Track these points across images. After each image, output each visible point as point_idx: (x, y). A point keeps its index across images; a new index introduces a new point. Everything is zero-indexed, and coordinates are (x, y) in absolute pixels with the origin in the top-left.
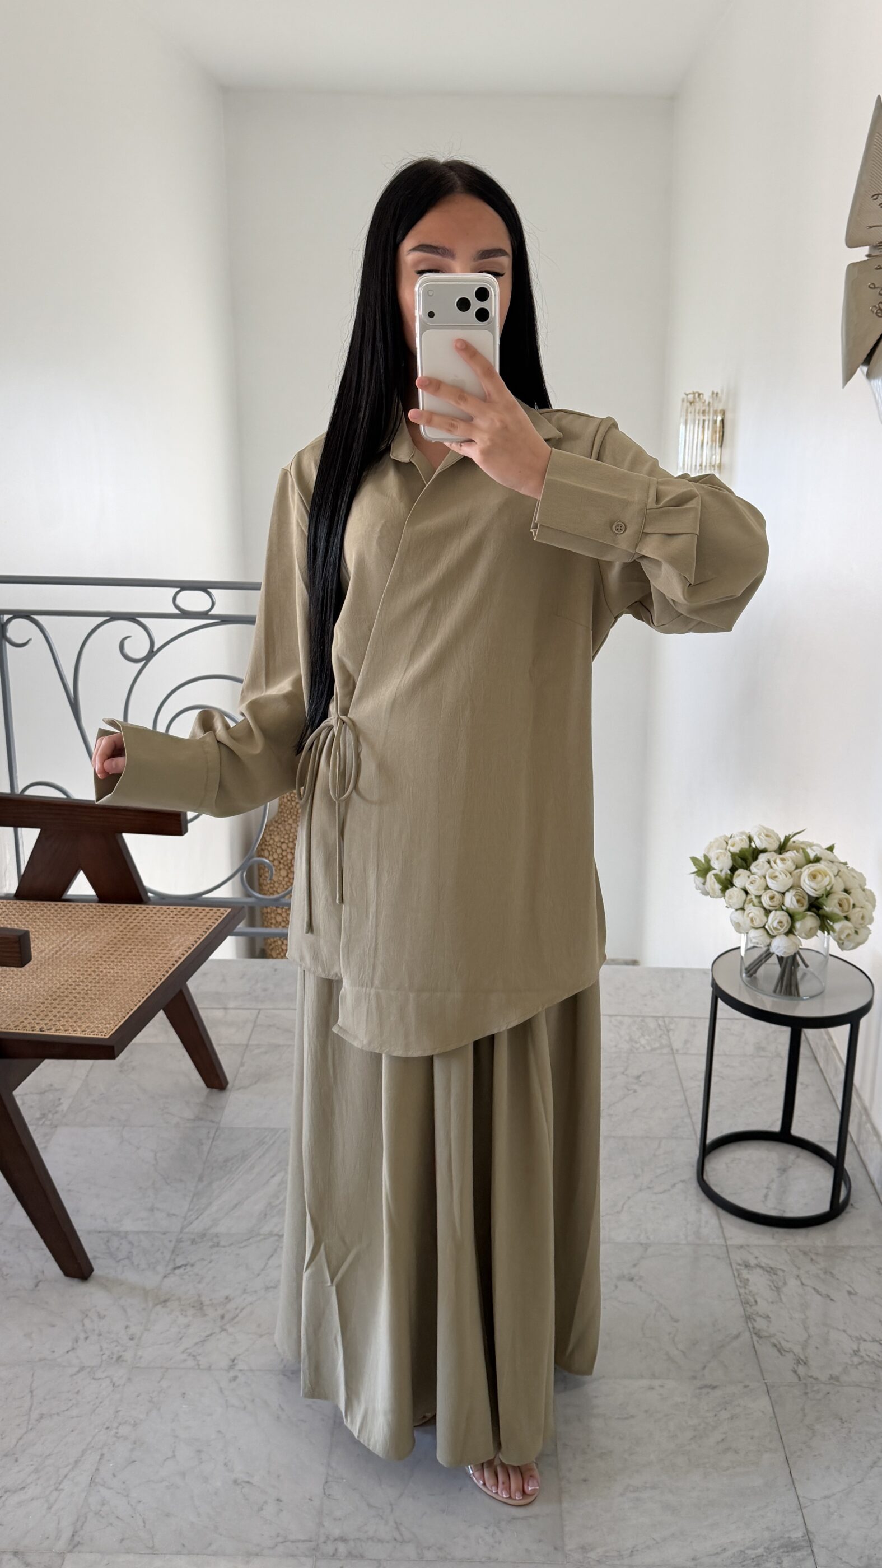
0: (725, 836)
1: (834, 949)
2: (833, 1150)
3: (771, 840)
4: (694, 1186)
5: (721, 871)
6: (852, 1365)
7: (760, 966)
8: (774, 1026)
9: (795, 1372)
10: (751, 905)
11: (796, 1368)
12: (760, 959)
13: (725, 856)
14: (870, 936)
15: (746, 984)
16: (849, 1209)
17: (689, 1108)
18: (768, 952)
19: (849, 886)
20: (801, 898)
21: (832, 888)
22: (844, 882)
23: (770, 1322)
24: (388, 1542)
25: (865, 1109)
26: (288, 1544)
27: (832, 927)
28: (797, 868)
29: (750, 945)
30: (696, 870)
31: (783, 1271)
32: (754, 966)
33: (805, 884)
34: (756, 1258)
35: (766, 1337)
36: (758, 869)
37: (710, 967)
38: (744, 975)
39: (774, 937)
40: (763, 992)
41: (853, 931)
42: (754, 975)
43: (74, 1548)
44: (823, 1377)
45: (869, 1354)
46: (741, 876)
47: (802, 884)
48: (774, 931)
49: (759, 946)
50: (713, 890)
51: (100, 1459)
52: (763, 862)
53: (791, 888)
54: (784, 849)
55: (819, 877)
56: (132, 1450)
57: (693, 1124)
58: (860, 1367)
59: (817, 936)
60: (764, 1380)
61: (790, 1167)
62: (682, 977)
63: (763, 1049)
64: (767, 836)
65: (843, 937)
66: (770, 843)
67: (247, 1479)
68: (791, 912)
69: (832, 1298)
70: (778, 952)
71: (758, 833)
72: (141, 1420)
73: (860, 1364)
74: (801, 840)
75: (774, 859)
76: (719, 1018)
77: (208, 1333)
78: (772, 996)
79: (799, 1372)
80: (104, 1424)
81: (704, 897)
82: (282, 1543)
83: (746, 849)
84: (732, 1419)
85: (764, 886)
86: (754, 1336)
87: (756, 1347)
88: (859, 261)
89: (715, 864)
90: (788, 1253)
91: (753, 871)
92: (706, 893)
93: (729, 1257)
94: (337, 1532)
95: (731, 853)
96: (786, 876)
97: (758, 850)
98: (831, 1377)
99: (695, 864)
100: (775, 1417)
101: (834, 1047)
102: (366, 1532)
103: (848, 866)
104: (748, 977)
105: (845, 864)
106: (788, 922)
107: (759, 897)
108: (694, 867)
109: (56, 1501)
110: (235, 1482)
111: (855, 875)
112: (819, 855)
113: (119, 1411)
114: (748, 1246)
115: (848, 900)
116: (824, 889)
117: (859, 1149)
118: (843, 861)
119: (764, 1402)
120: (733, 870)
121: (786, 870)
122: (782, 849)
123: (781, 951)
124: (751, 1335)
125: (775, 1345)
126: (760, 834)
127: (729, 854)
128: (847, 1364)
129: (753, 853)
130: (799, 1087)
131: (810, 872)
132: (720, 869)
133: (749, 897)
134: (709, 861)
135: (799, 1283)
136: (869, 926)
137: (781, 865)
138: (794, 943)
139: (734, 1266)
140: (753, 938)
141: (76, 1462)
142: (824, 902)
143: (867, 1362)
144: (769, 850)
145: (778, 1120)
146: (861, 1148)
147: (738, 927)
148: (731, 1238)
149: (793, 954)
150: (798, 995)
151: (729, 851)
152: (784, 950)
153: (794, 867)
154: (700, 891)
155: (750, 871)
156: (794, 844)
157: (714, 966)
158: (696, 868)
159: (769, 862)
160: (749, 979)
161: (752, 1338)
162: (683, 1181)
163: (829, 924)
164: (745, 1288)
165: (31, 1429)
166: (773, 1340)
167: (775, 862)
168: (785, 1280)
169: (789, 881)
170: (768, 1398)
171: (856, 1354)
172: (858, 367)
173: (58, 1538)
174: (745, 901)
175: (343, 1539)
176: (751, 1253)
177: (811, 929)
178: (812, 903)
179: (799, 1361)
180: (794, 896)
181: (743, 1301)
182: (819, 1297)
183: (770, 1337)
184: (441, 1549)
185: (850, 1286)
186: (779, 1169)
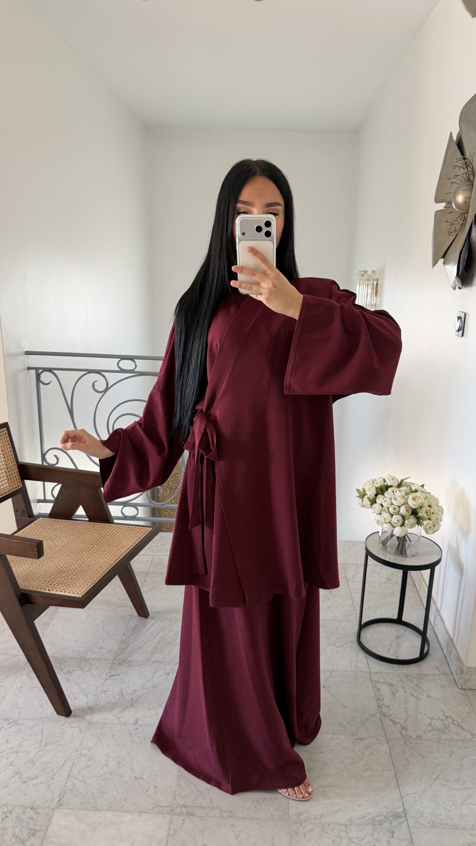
0: (373, 479)
1: (424, 534)
2: (421, 628)
3: (395, 482)
4: (355, 644)
5: (371, 496)
6: (427, 730)
7: (388, 541)
8: (396, 570)
9: (401, 733)
10: (384, 511)
11: (401, 731)
12: (387, 538)
13: (372, 489)
14: (441, 527)
15: (381, 549)
16: (429, 656)
17: (354, 607)
18: (392, 535)
19: (431, 504)
20: (408, 509)
21: (423, 505)
22: (429, 502)
23: (389, 709)
24: (206, 808)
25: (437, 609)
26: (159, 807)
27: (422, 523)
28: (406, 495)
29: (384, 531)
30: (359, 495)
31: (397, 685)
32: (386, 541)
33: (410, 503)
34: (384, 678)
35: (387, 716)
36: (388, 495)
37: (365, 540)
38: (381, 545)
39: (395, 527)
40: (389, 553)
41: (432, 525)
42: (385, 545)
43: (59, 806)
44: (414, 736)
45: (436, 725)
46: (380, 498)
47: (409, 502)
48: (395, 524)
49: (388, 531)
50: (367, 504)
51: (73, 765)
52: (390, 492)
53: (403, 504)
54: (400, 486)
55: (417, 499)
56: (88, 761)
57: (356, 614)
58: (431, 731)
59: (415, 527)
60: (386, 736)
61: (401, 636)
62: (353, 545)
63: (390, 580)
64: (393, 479)
65: (427, 528)
66: (394, 483)
67: (141, 777)
68: (403, 515)
69: (420, 698)
70: (397, 534)
71: (388, 478)
72: (93, 747)
73: (432, 730)
74: (409, 481)
75: (395, 490)
76: (369, 565)
77: (125, 707)
78: (394, 555)
79: (402, 733)
80: (75, 749)
81: (362, 508)
82: (157, 807)
83: (383, 485)
84: (370, 755)
85: (391, 503)
86: (381, 714)
87: (383, 721)
88: (440, 209)
89: (368, 492)
90: (399, 677)
91: (385, 496)
92: (364, 506)
93: (371, 678)
94: (182, 803)
95: (376, 487)
96: (401, 498)
97: (389, 486)
98: (418, 736)
99: (358, 493)
100: (391, 754)
101: (424, 580)
102: (196, 803)
103: (430, 494)
104: (383, 546)
105: (429, 493)
106: (401, 520)
107: (388, 508)
108: (358, 494)
109: (52, 784)
110: (135, 777)
111: (434, 499)
112: (417, 489)
113: (83, 742)
114: (380, 672)
115: (430, 510)
116: (419, 505)
117: (434, 627)
118: (428, 492)
119: (385, 747)
120: (376, 495)
121: (401, 496)
122: (399, 485)
123: (398, 534)
124: (380, 715)
125: (392, 720)
126: (389, 478)
127: (375, 488)
128: (425, 730)
129: (386, 488)
130: (406, 598)
131: (412, 497)
132: (371, 495)
133: (383, 508)
134: (365, 491)
135: (404, 691)
136: (440, 523)
137: (399, 494)
138: (404, 530)
139: (373, 682)
140: (385, 527)
141: (62, 766)
142: (419, 511)
143: (435, 729)
144: (394, 486)
145: (396, 613)
146: (435, 628)
147: (378, 522)
148: (372, 669)
149: (404, 535)
150: (406, 555)
151: (375, 486)
152: (400, 534)
153: (405, 494)
154: (360, 505)
155: (384, 496)
156: (405, 484)
157: (367, 539)
158: (359, 494)
159: (393, 492)
160: (383, 547)
161: (381, 716)
162: (350, 641)
163: (420, 521)
164: (378, 692)
165: (41, 750)
166: (391, 718)
167: (396, 492)
168: (397, 689)
169: (403, 501)
170: (388, 745)
171: (430, 725)
172: (439, 259)
173: (52, 801)
174: (382, 510)
175: (185, 806)
176: (382, 676)
177: (412, 524)
178: (414, 511)
179: (402, 728)
180: (405, 508)
181: (377, 699)
182: (412, 698)
183: (390, 716)
184: (231, 812)
185: (428, 693)
186: (396, 637)
